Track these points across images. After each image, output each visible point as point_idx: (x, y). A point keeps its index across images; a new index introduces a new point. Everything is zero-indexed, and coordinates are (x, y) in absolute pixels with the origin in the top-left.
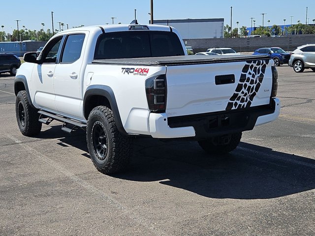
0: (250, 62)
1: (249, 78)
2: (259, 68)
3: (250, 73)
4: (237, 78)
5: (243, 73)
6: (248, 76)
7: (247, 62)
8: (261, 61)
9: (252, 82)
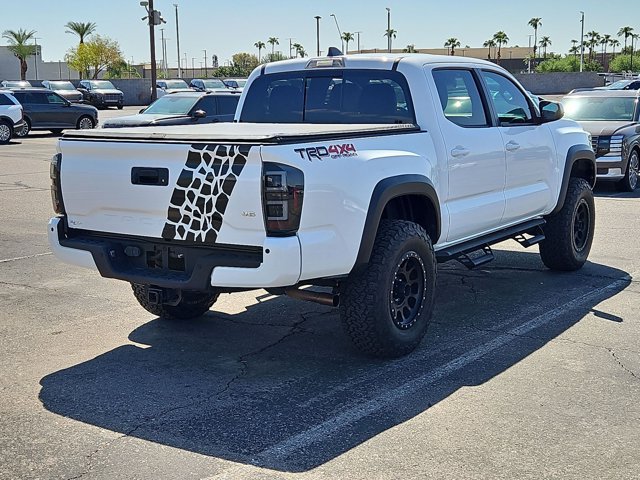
0: (200, 147)
1: (198, 180)
2: (228, 161)
3: (202, 171)
4: (174, 178)
5: (187, 169)
6: (196, 174)
7: (194, 146)
8: (229, 148)
9: (206, 190)
